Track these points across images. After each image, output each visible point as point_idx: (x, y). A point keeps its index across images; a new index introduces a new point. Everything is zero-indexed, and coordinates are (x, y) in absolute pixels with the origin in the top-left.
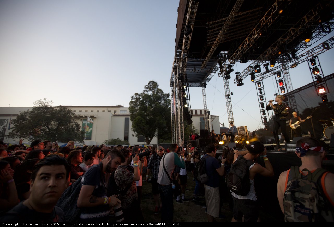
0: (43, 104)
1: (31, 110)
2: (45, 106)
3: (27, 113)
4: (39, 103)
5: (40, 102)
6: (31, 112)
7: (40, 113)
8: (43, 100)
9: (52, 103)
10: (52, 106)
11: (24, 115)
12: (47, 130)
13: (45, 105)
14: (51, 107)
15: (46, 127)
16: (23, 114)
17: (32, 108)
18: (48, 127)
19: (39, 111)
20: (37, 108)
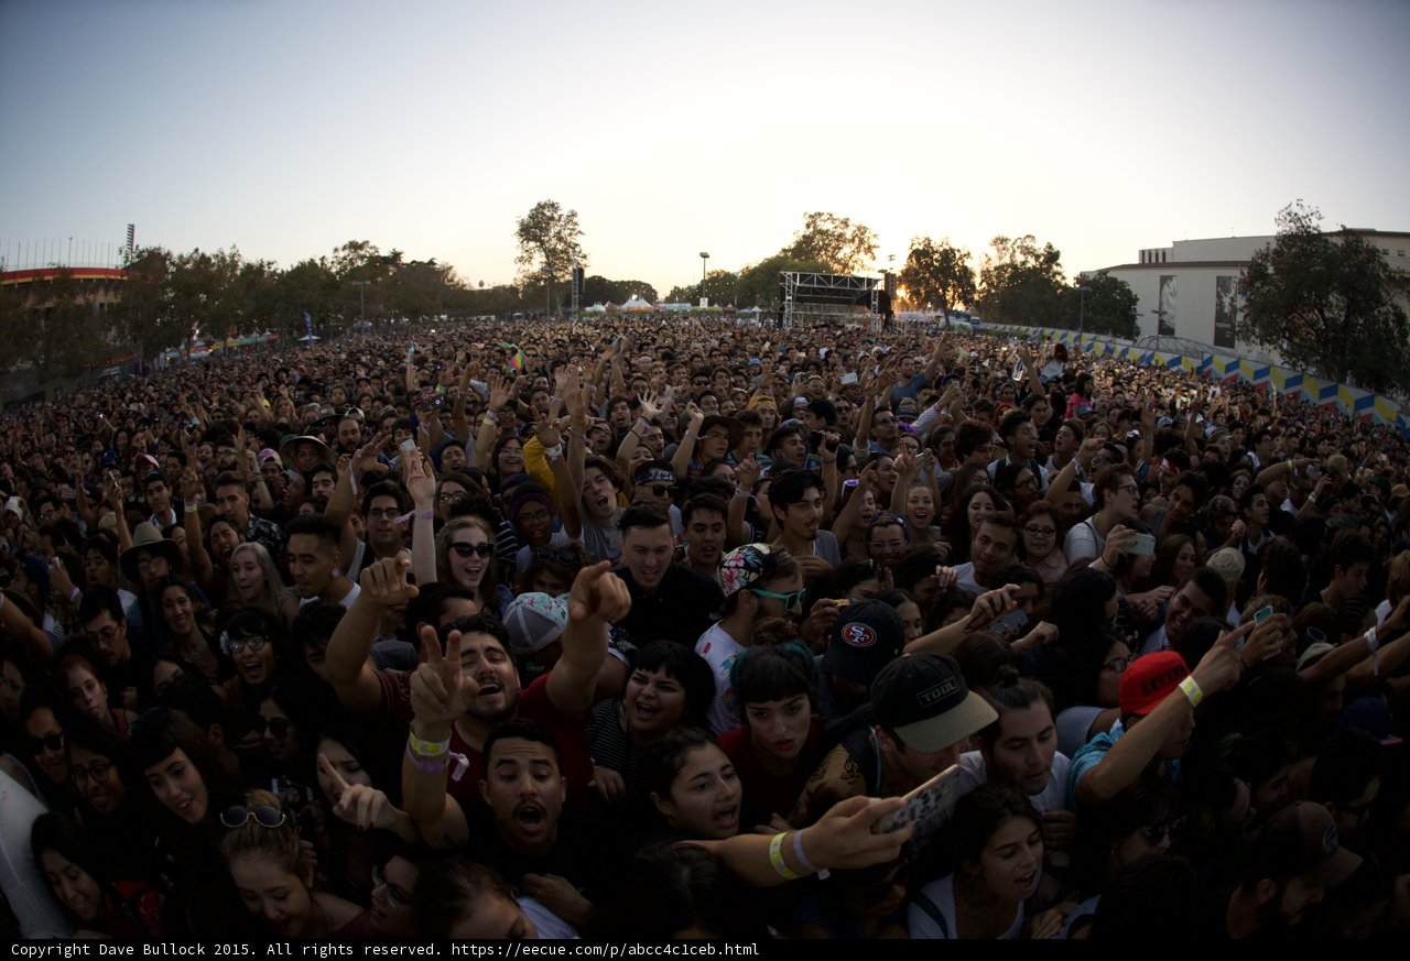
0: (1299, 224)
1: (1273, 246)
2: (1306, 231)
3: (1267, 255)
4: (1289, 218)
5: (1289, 214)
6: (1275, 252)
7: (1296, 256)
8: (1295, 209)
9: (1320, 218)
10: (1323, 230)
11: (1261, 265)
12: (1321, 325)
13: (1303, 226)
14: (1320, 235)
15: (1316, 312)
16: (1260, 261)
17: (1276, 237)
18: (1321, 312)
19: (1294, 250)
20: (1285, 236)
